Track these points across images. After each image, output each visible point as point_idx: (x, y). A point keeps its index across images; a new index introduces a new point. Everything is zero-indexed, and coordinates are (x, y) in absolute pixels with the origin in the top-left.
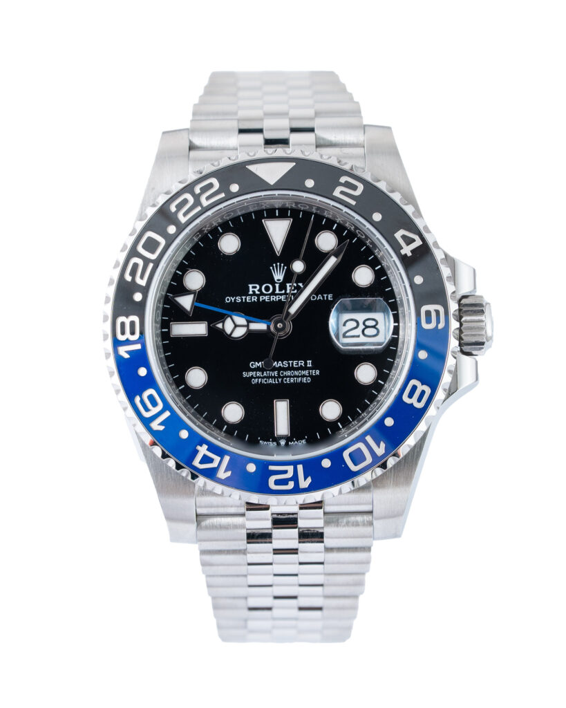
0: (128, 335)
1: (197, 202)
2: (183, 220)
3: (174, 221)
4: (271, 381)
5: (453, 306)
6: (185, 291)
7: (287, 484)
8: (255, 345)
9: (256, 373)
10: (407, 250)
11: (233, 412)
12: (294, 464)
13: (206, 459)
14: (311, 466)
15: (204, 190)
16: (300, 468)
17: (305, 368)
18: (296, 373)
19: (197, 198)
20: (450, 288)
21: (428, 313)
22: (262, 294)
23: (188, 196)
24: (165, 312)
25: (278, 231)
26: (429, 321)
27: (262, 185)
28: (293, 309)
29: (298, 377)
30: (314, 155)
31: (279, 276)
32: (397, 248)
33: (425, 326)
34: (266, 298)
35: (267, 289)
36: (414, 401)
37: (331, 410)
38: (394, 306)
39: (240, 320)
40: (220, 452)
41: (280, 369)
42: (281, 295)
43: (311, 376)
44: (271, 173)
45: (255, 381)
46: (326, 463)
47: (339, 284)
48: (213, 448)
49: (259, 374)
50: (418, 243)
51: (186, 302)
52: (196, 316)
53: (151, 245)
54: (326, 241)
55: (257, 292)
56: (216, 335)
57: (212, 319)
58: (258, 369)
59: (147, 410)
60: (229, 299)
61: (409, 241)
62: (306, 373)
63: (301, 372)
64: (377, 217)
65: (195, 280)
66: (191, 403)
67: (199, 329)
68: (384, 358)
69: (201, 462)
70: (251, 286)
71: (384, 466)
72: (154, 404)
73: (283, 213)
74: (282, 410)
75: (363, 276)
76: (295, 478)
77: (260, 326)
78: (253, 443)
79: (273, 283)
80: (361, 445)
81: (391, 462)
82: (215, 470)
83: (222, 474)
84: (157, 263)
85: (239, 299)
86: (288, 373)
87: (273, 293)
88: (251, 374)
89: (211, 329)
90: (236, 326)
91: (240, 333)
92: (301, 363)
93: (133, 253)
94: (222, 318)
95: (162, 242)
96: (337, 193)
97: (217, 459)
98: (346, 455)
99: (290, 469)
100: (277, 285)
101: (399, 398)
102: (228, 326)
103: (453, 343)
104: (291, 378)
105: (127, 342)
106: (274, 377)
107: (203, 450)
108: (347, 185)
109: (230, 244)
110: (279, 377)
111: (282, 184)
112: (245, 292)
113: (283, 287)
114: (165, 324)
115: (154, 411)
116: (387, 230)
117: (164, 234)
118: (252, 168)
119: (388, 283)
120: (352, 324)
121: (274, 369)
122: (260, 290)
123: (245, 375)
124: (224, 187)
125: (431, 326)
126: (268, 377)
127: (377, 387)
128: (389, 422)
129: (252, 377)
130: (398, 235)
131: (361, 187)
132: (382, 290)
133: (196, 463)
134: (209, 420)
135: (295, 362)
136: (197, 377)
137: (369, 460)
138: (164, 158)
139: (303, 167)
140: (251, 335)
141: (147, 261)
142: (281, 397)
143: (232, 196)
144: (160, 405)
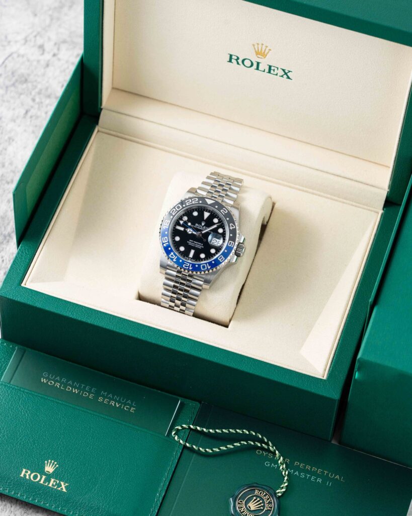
0: (166, 224)
1: (192, 202)
2: (187, 204)
3: (185, 204)
4: (192, 245)
5: (236, 243)
6: (182, 220)
7: (187, 267)
8: (192, 237)
9: (190, 242)
10: (231, 228)
11: (182, 249)
12: (190, 263)
13: (172, 256)
14: (193, 265)
15: (194, 200)
16: (191, 265)
17: (201, 245)
19: (192, 201)
20: (237, 239)
21: (230, 243)
23: (190, 200)
24: (176, 223)
25: (206, 215)
26: (230, 244)
27: (207, 204)
28: (203, 232)
30: (220, 201)
31: (203, 224)
32: (229, 227)
33: (229, 245)
36: (220, 260)
37: (203, 256)
38: (224, 240)
39: (191, 230)
40: (176, 255)
43: (201, 247)
44: (209, 202)
46: (197, 266)
47: (215, 231)
48: (174, 254)
50: (234, 227)
51: (181, 222)
52: (182, 226)
53: (178, 207)
54: (216, 221)
56: (185, 231)
57: (185, 228)
61: (232, 226)
63: (199, 246)
64: (228, 219)
65: (185, 218)
66: (174, 243)
67: (182, 229)
68: (218, 249)
71: (209, 271)
73: (209, 211)
74: (192, 252)
75: (220, 231)
76: (189, 266)
77: (195, 233)
78: (184, 257)
80: (205, 265)
81: (211, 271)
82: (173, 259)
83: (174, 260)
84: (178, 211)
85: (193, 226)
89: (184, 230)
90: (190, 231)
91: (190, 233)
93: (174, 208)
94: (187, 228)
95: (181, 207)
96: (221, 211)
98: (201, 266)
99: (189, 264)
101: (217, 258)
102: (188, 231)
103: (233, 251)
104: (197, 246)
105: (166, 226)
106: (194, 245)
107: (172, 253)
108: (224, 210)
109: (195, 214)
111: (211, 205)
112: (195, 225)
113: (203, 227)
114: (175, 225)
115: (165, 242)
116: (229, 222)
117: (182, 206)
118: (206, 200)
119: (225, 234)
120: (215, 241)
121: (194, 243)
123: (188, 242)
124: (198, 201)
125: (230, 246)
127: (214, 255)
128: (213, 262)
130: (231, 224)
131: (227, 212)
132: (223, 235)
133: (170, 256)
134: (176, 248)
135: (199, 243)
136: (177, 239)
137: (206, 269)
138: (189, 192)
139: (217, 203)
140: (192, 234)
141: (176, 210)
142: (193, 249)
143: (199, 203)
144: (167, 241)
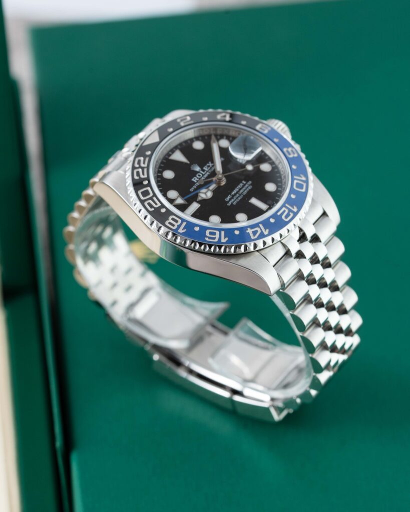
0: (176, 225)
1: (142, 168)
2: (145, 176)
3: (142, 180)
4: (239, 198)
6: (175, 199)
7: (290, 215)
8: (220, 193)
9: (231, 200)
11: (241, 217)
13: (255, 233)
15: (139, 164)
16: (287, 205)
17: (244, 185)
18: (244, 188)
19: (140, 167)
22: (200, 179)
23: (137, 170)
25: (178, 156)
29: (246, 189)
31: (197, 169)
32: (223, 121)
34: (203, 178)
35: (199, 176)
37: (270, 187)
39: (204, 190)
40: (257, 225)
41: (237, 193)
42: (206, 173)
43: (250, 185)
45: (235, 203)
46: (293, 196)
48: (252, 227)
49: (233, 200)
51: (180, 201)
52: (189, 202)
53: (145, 193)
54: (198, 145)
55: (198, 179)
56: (203, 202)
57: (194, 198)
58: (230, 199)
59: (214, 238)
60: (192, 190)
62: (247, 186)
63: (245, 187)
65: (173, 194)
67: (195, 206)
69: (254, 235)
70: (193, 180)
72: (214, 234)
74: (254, 201)
76: (290, 211)
77: (213, 186)
79: (199, 172)
80: (296, 181)
83: (266, 232)
84: (155, 195)
85: (195, 187)
86: (241, 191)
87: (203, 175)
88: (230, 203)
89: (199, 202)
90: (206, 194)
91: (210, 195)
92: (241, 185)
94: (197, 195)
95: (148, 188)
97: (257, 229)
98: (295, 189)
99: (284, 209)
100: (201, 172)
101: (287, 158)
102: (204, 196)
104: (245, 191)
105: (179, 226)
106: (239, 196)
107: (250, 231)
109: (169, 174)
110: (240, 195)
113: (205, 169)
115: (217, 236)
117: (144, 186)
118: (146, 143)
121: (235, 194)
122: (197, 178)
123: (229, 205)
124: (145, 156)
126: (237, 198)
128: (294, 167)
129: (232, 203)
133: (252, 237)
135: (239, 186)
137: (304, 184)
140: (214, 191)
141: (151, 199)
142: (250, 198)
143: (150, 156)
144: (218, 232)
